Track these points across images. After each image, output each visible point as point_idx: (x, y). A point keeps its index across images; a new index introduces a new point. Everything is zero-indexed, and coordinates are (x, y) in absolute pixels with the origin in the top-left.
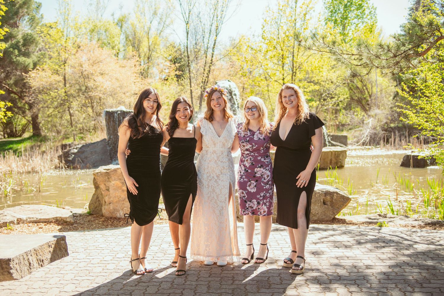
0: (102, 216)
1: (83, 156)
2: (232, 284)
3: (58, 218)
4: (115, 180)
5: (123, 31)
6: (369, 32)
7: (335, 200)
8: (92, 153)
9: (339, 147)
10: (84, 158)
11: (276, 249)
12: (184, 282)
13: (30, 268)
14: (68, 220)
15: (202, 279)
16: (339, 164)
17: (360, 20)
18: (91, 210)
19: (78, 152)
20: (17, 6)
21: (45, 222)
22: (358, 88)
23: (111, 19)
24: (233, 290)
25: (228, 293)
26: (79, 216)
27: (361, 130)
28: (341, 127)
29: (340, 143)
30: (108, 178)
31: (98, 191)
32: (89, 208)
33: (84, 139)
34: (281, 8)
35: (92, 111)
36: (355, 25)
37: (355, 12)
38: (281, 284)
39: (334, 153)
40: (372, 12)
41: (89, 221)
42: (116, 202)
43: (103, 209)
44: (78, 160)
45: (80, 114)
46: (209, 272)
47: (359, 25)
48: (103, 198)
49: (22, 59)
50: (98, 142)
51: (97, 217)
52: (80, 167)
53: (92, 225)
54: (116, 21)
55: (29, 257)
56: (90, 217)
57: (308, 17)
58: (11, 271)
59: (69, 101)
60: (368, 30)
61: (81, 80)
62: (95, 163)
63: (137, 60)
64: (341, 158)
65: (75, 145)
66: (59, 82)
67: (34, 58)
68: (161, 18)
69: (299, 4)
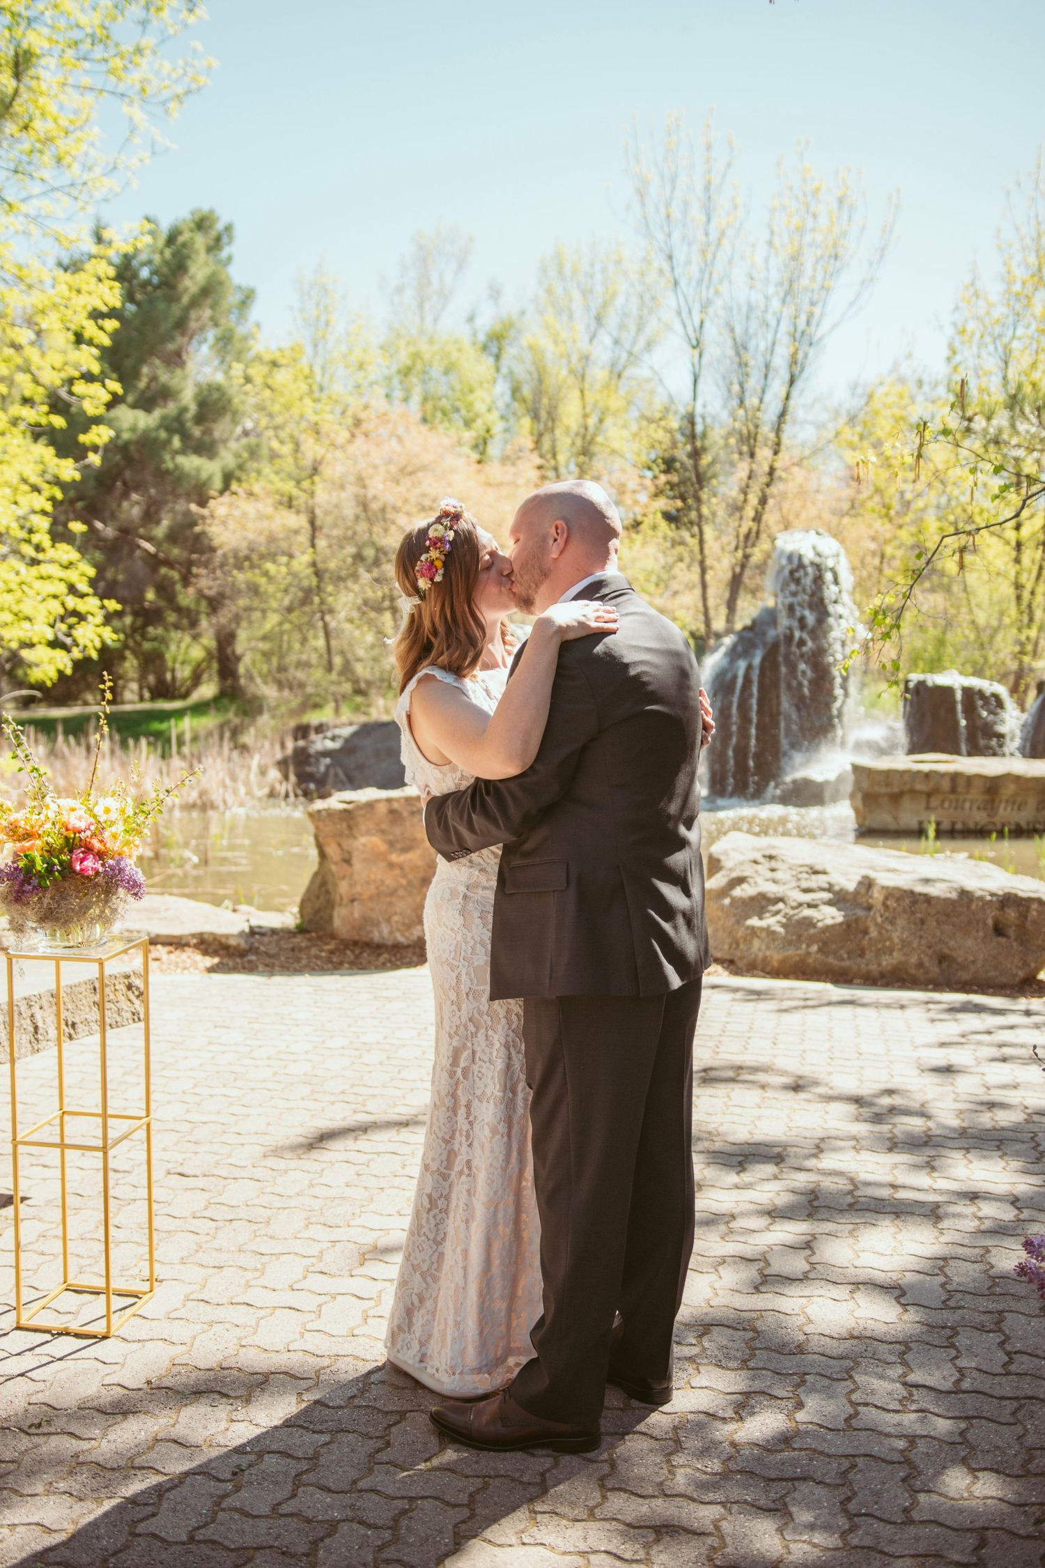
0: (333, 936)
1: (351, 759)
3: (206, 936)
4: (368, 833)
5: (504, 370)
7: (1035, 922)
8: (377, 753)
10: (355, 770)
13: (37, 1040)
14: (233, 942)
18: (306, 917)
19: (342, 749)
20: (185, 299)
21: (171, 944)
23: (464, 332)
26: (269, 933)
30: (350, 827)
31: (326, 863)
32: (301, 912)
33: (366, 709)
41: (293, 950)
42: (371, 898)
43: (335, 914)
44: (336, 775)
49: (190, 463)
51: (319, 938)
53: (298, 960)
54: (482, 337)
55: (36, 1010)
56: (298, 940)
59: (324, 590)
65: (336, 727)
66: (296, 532)
67: (227, 458)
68: (622, 327)
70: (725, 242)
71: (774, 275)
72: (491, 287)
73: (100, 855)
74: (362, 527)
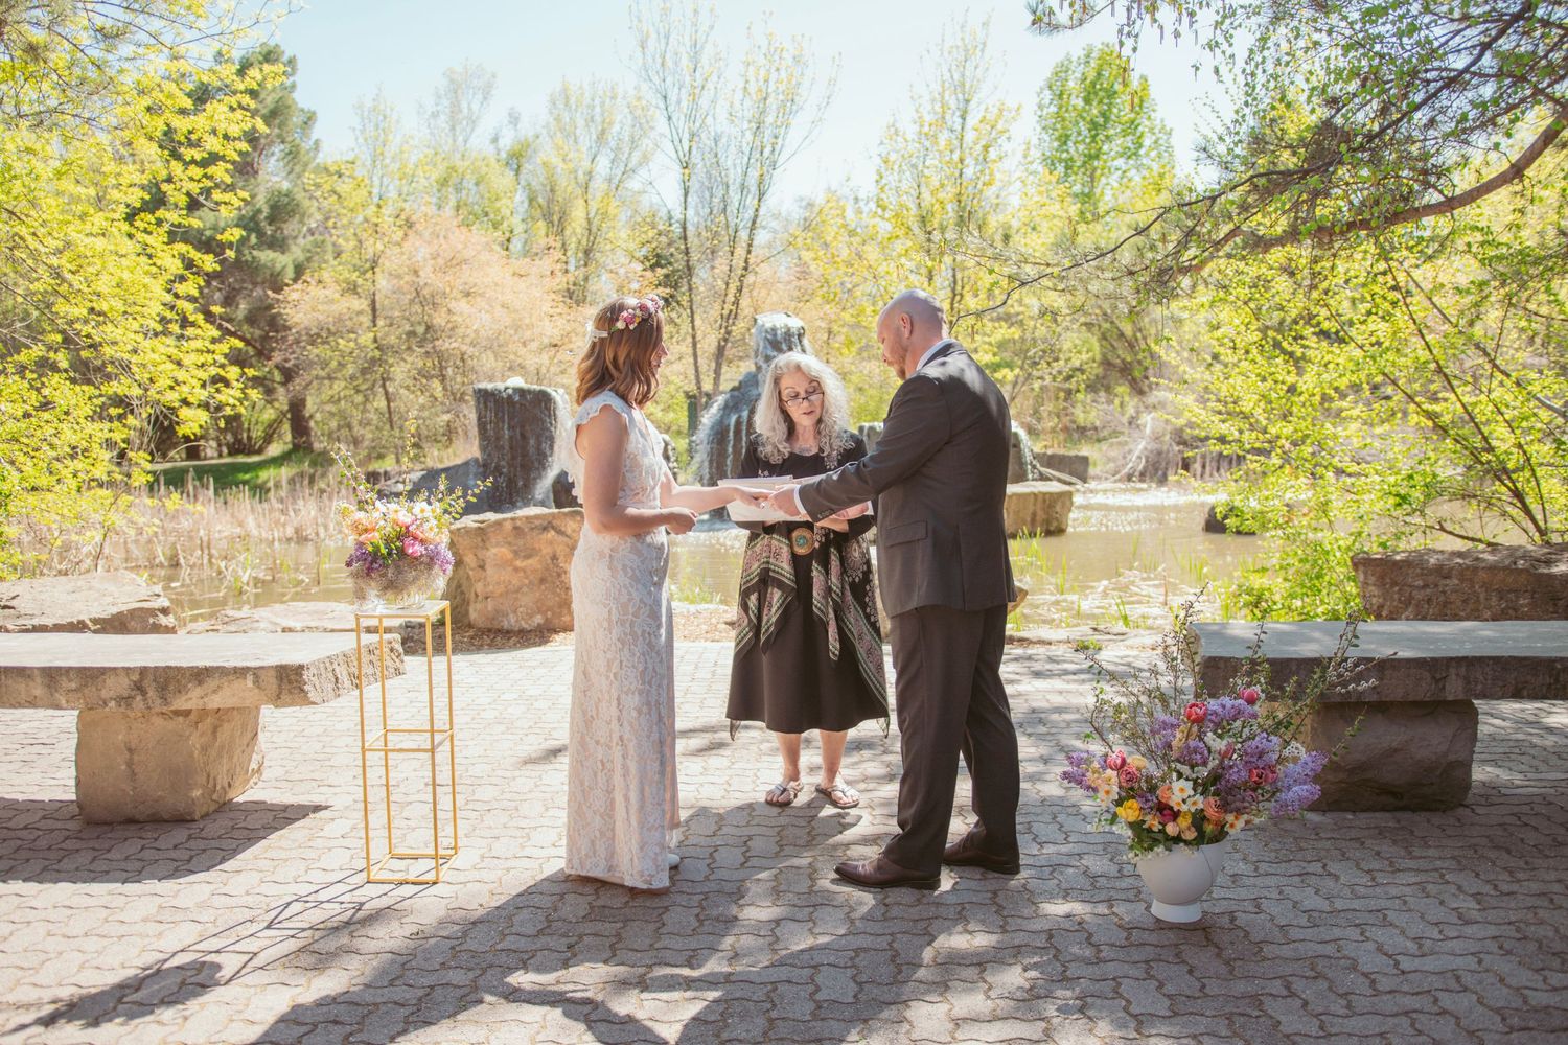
0: (470, 626)
5: (523, 182)
9: (1055, 483)
13: (337, 688)
16: (1055, 524)
17: (1131, 162)
22: (1122, 335)
23: (490, 150)
26: (418, 626)
27: (1126, 443)
28: (1075, 435)
29: (1071, 474)
30: (483, 541)
31: (461, 571)
33: (424, 460)
34: (926, 129)
35: (441, 389)
36: (1119, 173)
37: (1120, 140)
39: (1040, 499)
40: (1161, 142)
42: (501, 595)
43: (471, 610)
45: (411, 396)
47: (1129, 174)
48: (471, 586)
49: (266, 256)
50: (458, 466)
51: (458, 628)
54: (504, 155)
55: (336, 666)
57: (993, 154)
58: (305, 687)
59: (385, 362)
60: (1152, 187)
63: (557, 258)
64: (1058, 508)
65: (400, 474)
66: (360, 313)
67: (296, 252)
68: (618, 149)
69: (972, 121)
70: (710, 85)
71: (748, 114)
72: (510, 115)
73: (422, 542)
74: (417, 308)
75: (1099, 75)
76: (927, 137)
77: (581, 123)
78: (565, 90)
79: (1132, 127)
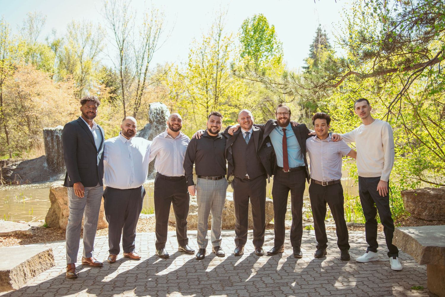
0: (60, 228)
1: (22, 172)
2: (199, 284)
3: (17, 232)
5: (57, 55)
6: (277, 64)
7: (270, 208)
8: (30, 169)
10: (23, 174)
11: (228, 252)
12: (155, 285)
13: (25, 279)
14: (28, 233)
15: (172, 281)
17: (270, 53)
18: (48, 223)
19: (17, 168)
21: (5, 236)
22: (269, 111)
23: (45, 43)
24: (202, 289)
25: (198, 292)
26: (36, 229)
32: (46, 221)
33: (21, 156)
34: (205, 40)
35: (28, 129)
36: (265, 57)
37: (266, 46)
38: (241, 282)
40: (279, 47)
41: (47, 234)
43: (60, 222)
44: (17, 176)
45: (16, 132)
46: (176, 275)
47: (269, 57)
50: (37, 159)
51: (55, 229)
52: (19, 182)
53: (51, 237)
54: (50, 45)
55: (24, 268)
56: (47, 230)
57: (228, 49)
58: (11, 282)
59: (6, 119)
60: (276, 61)
61: (18, 100)
62: (33, 179)
63: (73, 83)
68: (93, 44)
69: (222, 38)
70: (130, 22)
72: (53, 30)
75: (259, 24)
76: (207, 42)
77: (79, 35)
78: (73, 22)
79: (269, 42)
